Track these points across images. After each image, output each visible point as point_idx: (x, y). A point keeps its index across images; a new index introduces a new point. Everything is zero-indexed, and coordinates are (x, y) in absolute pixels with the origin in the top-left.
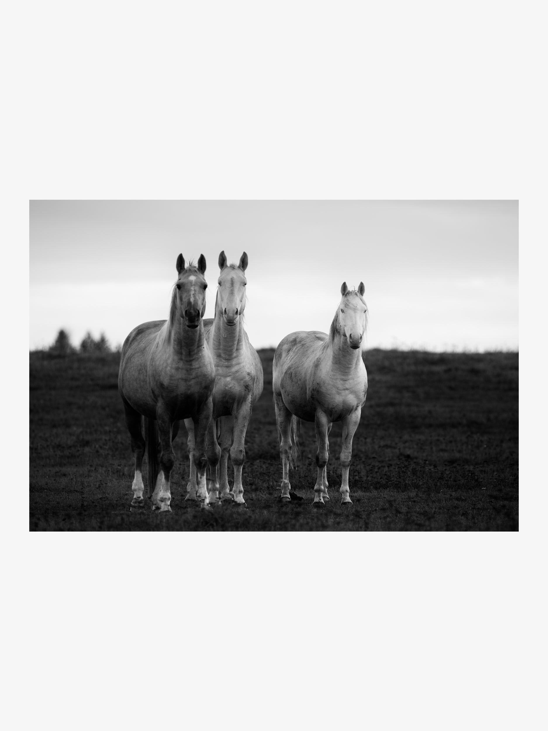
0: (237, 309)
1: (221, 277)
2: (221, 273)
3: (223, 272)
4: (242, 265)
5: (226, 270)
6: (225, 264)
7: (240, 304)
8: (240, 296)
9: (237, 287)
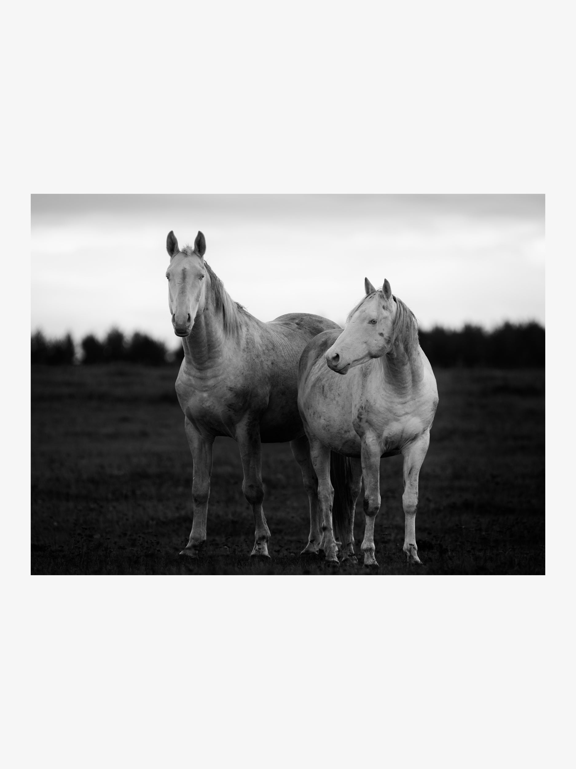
0: (189, 314)
1: (169, 269)
2: (171, 261)
3: (173, 259)
4: (198, 250)
5: (177, 257)
6: (175, 248)
7: (196, 305)
8: (195, 295)
9: (191, 283)
